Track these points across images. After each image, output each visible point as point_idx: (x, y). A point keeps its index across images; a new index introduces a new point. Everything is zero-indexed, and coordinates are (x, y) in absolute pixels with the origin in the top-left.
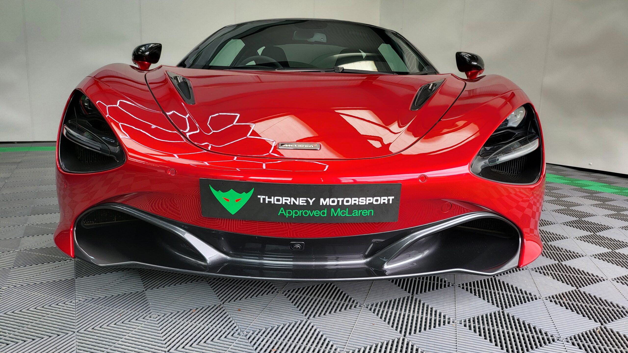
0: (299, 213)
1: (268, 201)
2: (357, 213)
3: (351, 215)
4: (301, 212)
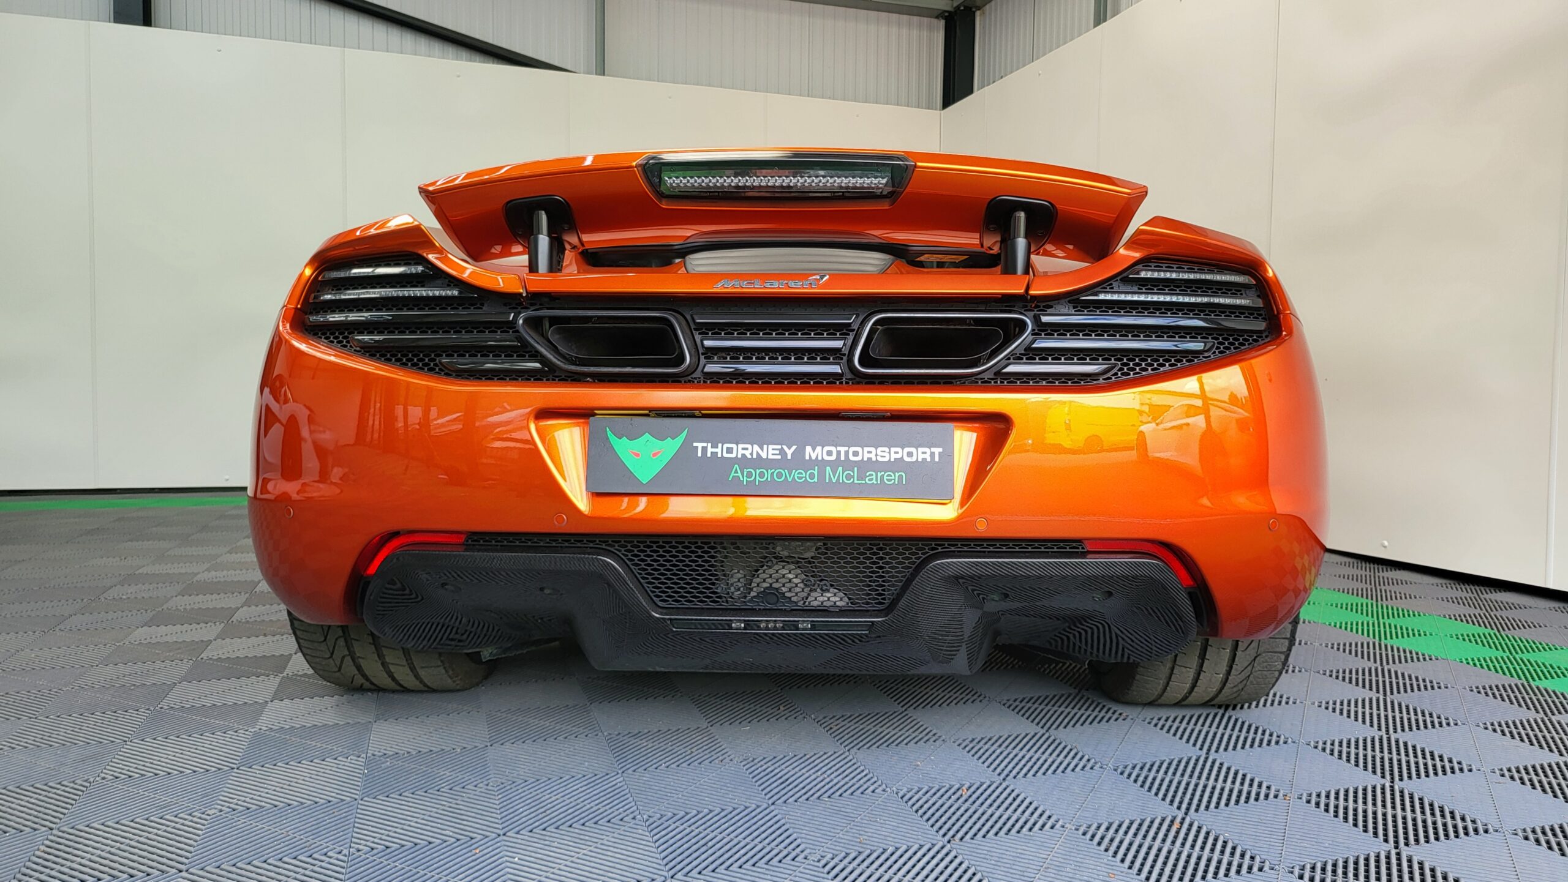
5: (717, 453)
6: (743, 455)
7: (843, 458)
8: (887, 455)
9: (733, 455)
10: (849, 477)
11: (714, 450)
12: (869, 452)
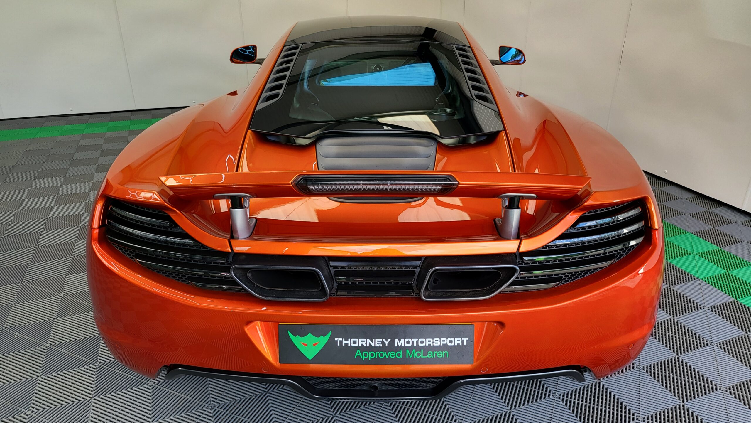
0: (375, 355)
1: (345, 344)
2: (432, 354)
3: (426, 357)
4: (376, 353)
5: (347, 344)
6: (362, 345)
7: (415, 345)
8: (439, 342)
9: (357, 345)
10: (418, 355)
11: (346, 342)
12: (429, 341)
